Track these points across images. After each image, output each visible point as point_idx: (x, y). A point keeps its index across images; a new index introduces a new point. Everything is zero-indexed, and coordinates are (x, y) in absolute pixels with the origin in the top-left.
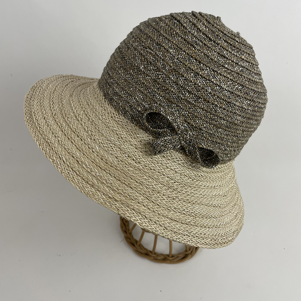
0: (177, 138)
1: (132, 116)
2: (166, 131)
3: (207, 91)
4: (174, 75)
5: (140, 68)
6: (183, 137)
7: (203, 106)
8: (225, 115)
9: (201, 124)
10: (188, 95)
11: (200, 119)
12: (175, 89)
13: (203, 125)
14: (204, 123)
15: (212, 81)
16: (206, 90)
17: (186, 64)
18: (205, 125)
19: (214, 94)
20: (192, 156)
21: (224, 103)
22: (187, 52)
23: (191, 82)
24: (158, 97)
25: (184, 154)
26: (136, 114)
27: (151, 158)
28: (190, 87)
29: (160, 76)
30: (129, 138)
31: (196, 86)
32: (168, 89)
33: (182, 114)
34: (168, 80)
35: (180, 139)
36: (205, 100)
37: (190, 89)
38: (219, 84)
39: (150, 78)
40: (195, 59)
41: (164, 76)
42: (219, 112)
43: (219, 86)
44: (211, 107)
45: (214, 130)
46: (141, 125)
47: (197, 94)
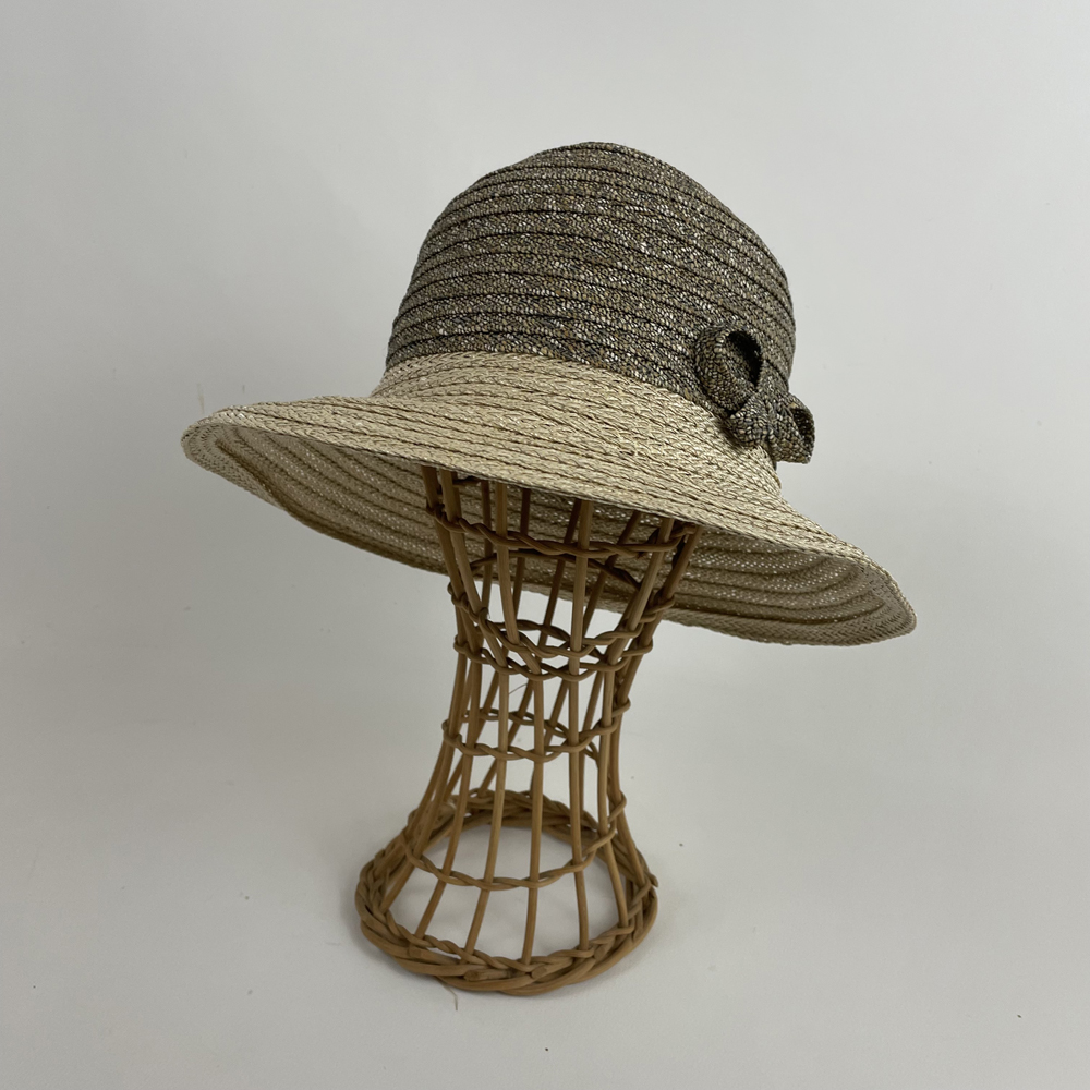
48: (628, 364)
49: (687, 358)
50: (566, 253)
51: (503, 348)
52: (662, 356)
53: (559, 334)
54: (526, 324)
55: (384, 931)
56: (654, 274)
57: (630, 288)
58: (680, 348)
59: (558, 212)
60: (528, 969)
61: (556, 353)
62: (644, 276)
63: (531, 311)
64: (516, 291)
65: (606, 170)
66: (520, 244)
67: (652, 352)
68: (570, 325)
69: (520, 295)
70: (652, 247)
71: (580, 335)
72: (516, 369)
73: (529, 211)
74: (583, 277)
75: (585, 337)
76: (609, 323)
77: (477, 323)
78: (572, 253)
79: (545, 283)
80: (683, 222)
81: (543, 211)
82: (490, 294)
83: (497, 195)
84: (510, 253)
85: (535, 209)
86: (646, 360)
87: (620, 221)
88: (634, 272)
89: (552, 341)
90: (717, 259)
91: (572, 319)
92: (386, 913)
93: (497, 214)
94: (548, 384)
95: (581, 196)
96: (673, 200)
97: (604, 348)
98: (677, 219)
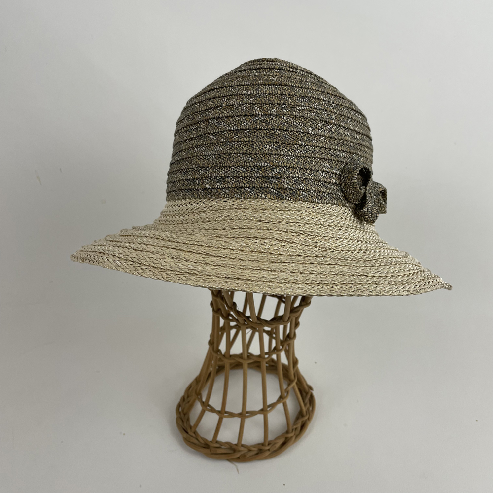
48: (312, 196)
49: (338, 185)
50: (272, 140)
51: (246, 196)
52: (327, 188)
53: (276, 187)
54: (256, 183)
55: (195, 441)
56: (317, 144)
57: (307, 155)
58: (334, 181)
59: (262, 115)
60: (267, 448)
61: (275, 197)
62: (312, 146)
63: (258, 175)
64: (248, 164)
65: (282, 85)
66: (245, 136)
67: (322, 187)
68: (280, 181)
69: (250, 166)
70: (314, 129)
71: (286, 186)
72: (256, 209)
73: (245, 115)
74: (282, 153)
75: (289, 187)
76: (300, 176)
77: (228, 182)
78: (275, 140)
79: (263, 158)
80: (326, 111)
81: (253, 115)
82: (233, 166)
83: (224, 105)
84: (240, 142)
85: (249, 114)
86: (320, 192)
87: (296, 117)
88: (307, 145)
89: (272, 190)
90: (344, 127)
91: (281, 177)
92: (195, 433)
93: (227, 117)
94: (275, 216)
95: (272, 104)
96: (319, 99)
97: (299, 190)
98: (323, 110)
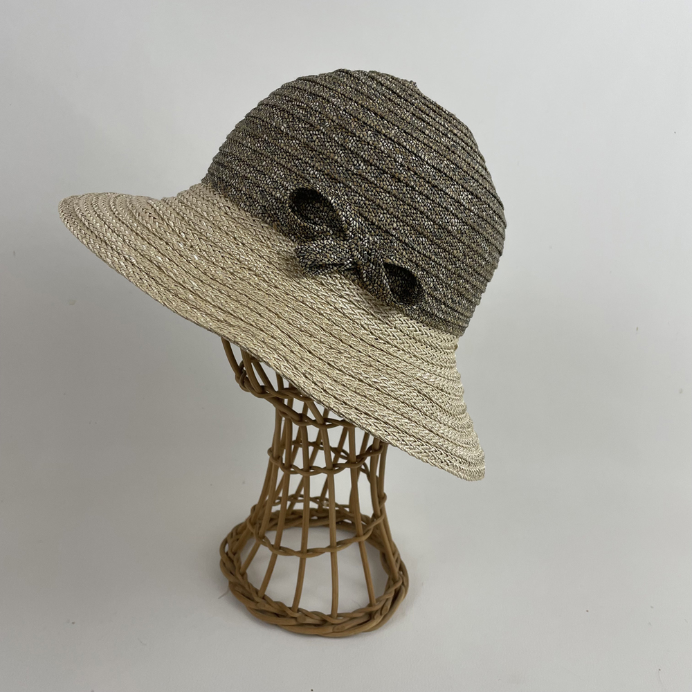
0: (346, 246)
1: (263, 208)
2: (325, 230)
3: (395, 161)
4: (338, 134)
5: (280, 129)
6: (356, 244)
7: (390, 187)
8: (430, 209)
9: (389, 221)
10: (364, 167)
11: (385, 212)
12: (340, 157)
13: (392, 225)
14: (394, 221)
15: (403, 146)
16: (394, 159)
17: (360, 117)
18: (395, 225)
19: (408, 167)
20: (374, 283)
21: (427, 186)
22: (360, 102)
23: (368, 144)
24: (312, 172)
25: (358, 284)
26: (271, 203)
27: (298, 283)
28: (366, 153)
29: (315, 137)
30: (257, 246)
31: (377, 151)
32: (328, 158)
33: (353, 201)
34: (328, 142)
35: (352, 247)
36: (394, 176)
37: (366, 156)
38: (415, 152)
39: (297, 142)
40: (375, 114)
41: (322, 136)
42: (418, 202)
43: (415, 155)
44: (404, 190)
45: (411, 237)
46: (279, 223)
47: (380, 164)
